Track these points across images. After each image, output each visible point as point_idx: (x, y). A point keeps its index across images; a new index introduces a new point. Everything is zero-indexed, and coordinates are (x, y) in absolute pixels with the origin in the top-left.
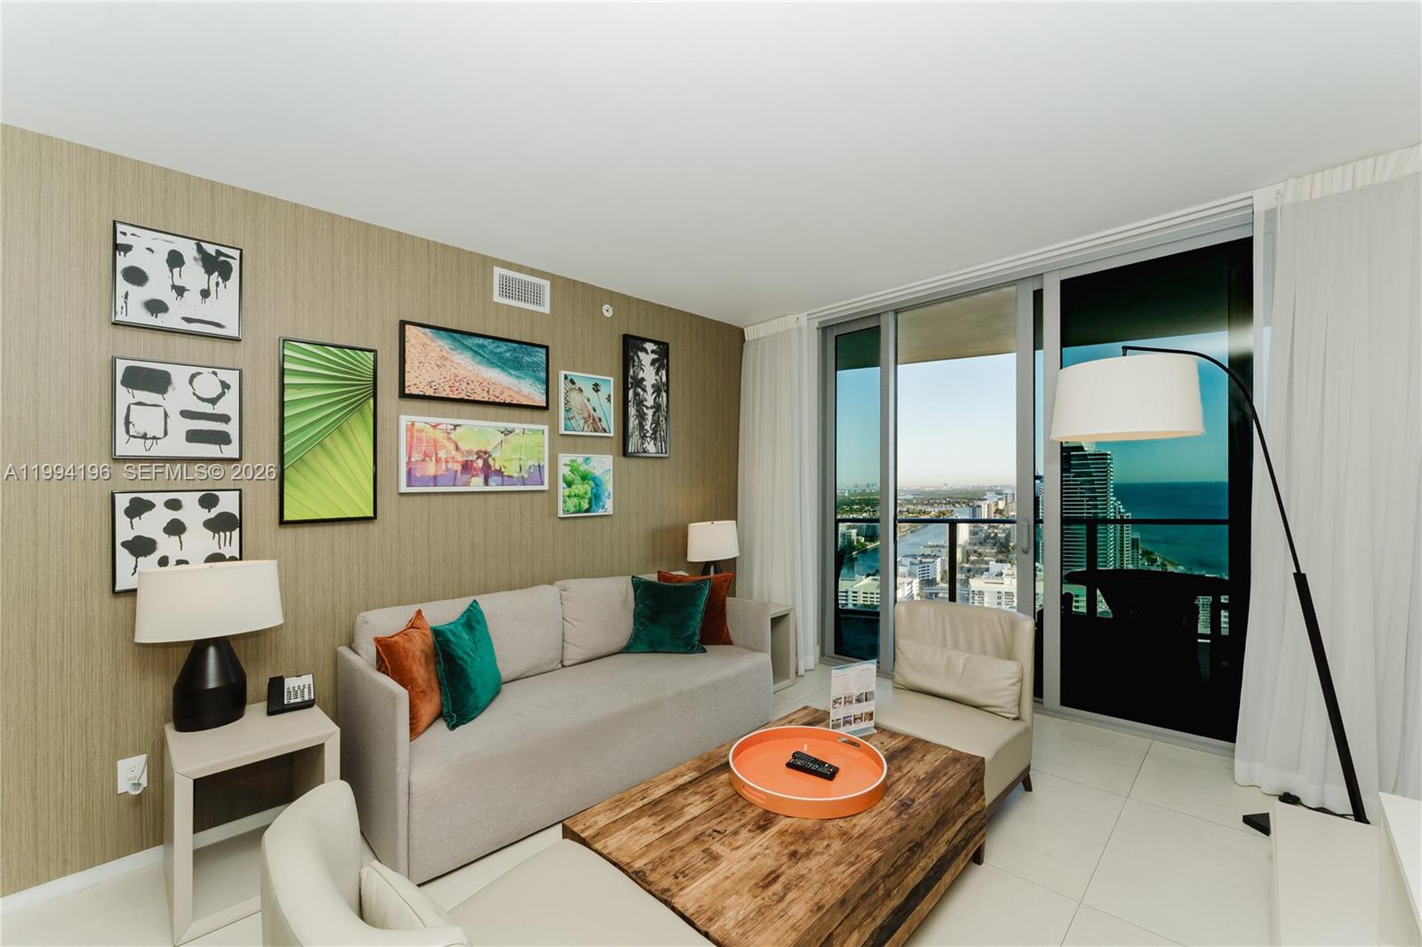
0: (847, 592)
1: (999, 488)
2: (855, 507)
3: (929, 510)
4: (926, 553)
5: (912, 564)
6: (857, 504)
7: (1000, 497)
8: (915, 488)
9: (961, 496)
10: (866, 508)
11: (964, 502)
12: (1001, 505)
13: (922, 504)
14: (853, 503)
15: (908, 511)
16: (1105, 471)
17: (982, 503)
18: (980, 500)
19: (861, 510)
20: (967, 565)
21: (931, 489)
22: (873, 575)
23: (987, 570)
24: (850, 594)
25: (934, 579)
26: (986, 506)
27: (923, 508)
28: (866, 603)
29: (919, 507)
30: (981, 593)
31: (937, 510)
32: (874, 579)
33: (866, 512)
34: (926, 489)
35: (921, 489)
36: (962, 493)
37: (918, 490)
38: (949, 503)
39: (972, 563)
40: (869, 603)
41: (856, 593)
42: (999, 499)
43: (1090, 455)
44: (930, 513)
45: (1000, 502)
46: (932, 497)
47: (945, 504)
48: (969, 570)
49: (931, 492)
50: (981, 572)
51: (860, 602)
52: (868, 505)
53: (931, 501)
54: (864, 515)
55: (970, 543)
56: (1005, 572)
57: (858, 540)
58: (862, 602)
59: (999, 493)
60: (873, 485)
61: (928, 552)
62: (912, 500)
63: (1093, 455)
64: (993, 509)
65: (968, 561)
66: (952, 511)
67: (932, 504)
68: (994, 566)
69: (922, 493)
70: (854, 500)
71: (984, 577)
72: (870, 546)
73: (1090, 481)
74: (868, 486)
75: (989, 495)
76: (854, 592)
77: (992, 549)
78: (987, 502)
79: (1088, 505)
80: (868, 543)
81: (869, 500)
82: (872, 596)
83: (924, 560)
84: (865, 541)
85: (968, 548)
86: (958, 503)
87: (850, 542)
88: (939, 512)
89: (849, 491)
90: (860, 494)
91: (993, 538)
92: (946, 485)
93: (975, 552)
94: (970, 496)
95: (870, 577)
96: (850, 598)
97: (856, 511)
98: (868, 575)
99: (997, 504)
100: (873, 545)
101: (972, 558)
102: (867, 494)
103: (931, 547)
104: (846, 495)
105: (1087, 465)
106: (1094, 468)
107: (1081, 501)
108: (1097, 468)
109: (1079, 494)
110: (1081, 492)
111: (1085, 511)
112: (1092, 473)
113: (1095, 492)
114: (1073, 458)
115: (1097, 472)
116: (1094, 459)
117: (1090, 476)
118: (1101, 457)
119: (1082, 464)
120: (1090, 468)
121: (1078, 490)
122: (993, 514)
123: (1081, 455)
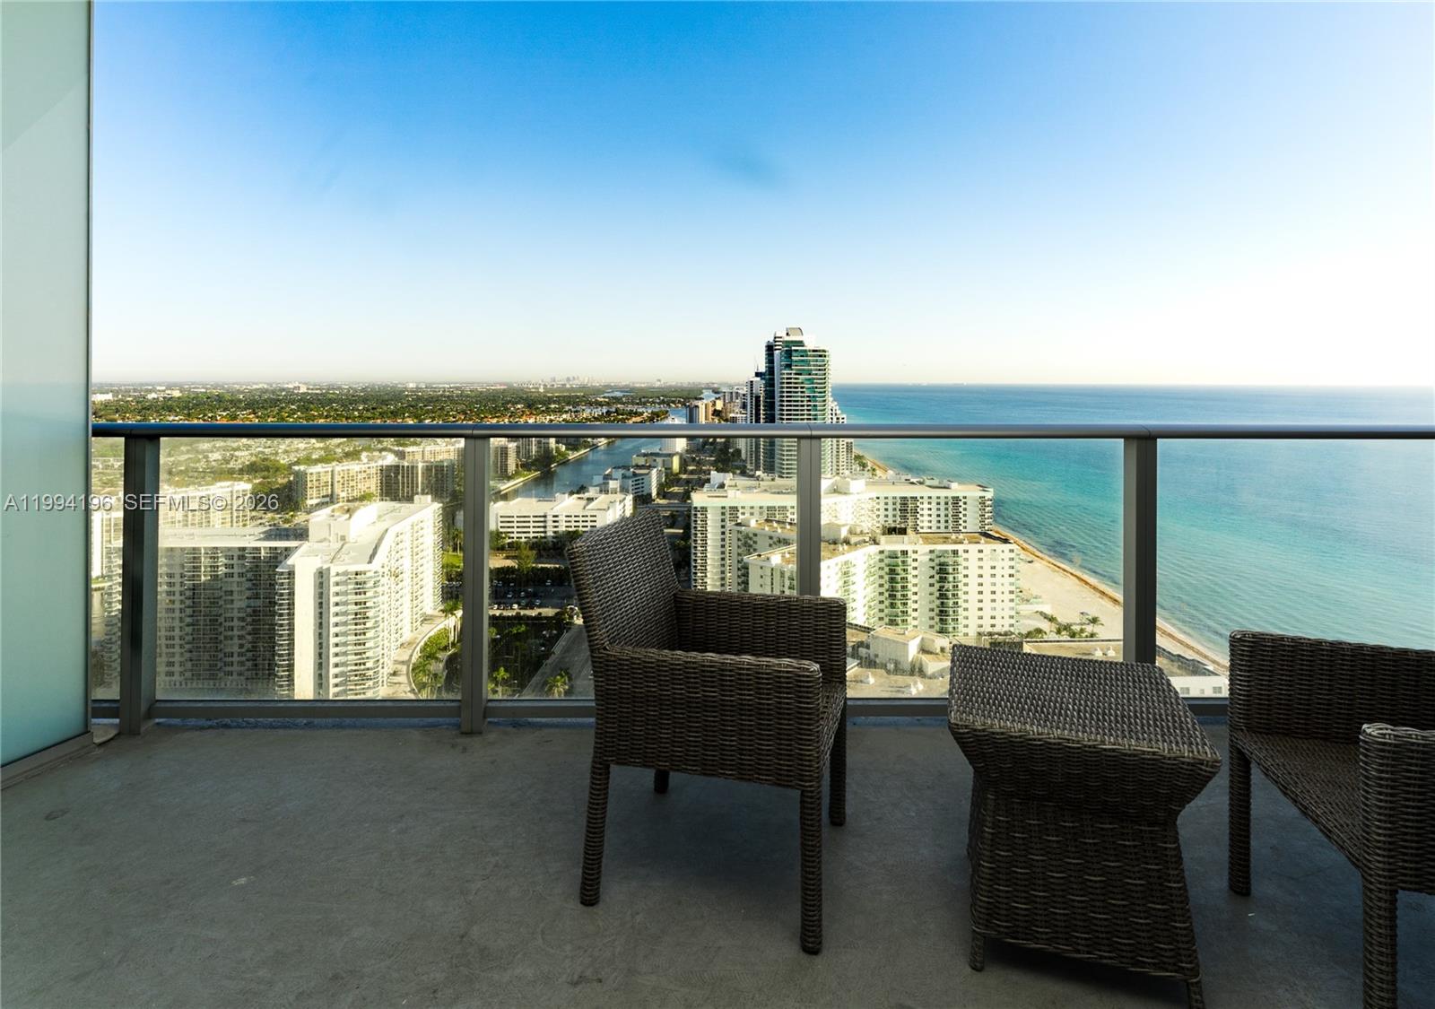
0: (545, 516)
1: (716, 386)
2: (553, 406)
3: (640, 410)
4: (640, 464)
5: (624, 477)
6: (555, 402)
7: (717, 396)
8: (624, 383)
9: (676, 394)
10: (567, 408)
11: (679, 402)
12: (719, 405)
13: (633, 403)
14: (550, 400)
15: (617, 411)
16: (823, 369)
17: (699, 403)
18: (696, 399)
19: (560, 411)
20: (684, 476)
21: (643, 385)
22: (578, 493)
23: (708, 481)
24: (550, 518)
25: (650, 495)
26: (704, 406)
27: (634, 408)
28: (570, 529)
29: (630, 407)
30: (704, 509)
31: (650, 411)
32: (579, 498)
33: (566, 412)
34: (638, 385)
35: (631, 385)
36: (676, 391)
37: (627, 386)
38: (663, 402)
39: (692, 472)
40: (573, 529)
41: (556, 516)
42: (716, 399)
43: (810, 351)
44: (642, 414)
45: (718, 402)
46: (644, 394)
47: (659, 404)
48: (688, 482)
49: (642, 389)
50: (701, 483)
51: (562, 528)
52: (568, 404)
53: (643, 400)
54: (564, 416)
55: (687, 451)
56: (727, 482)
57: (557, 448)
58: (564, 529)
59: (716, 391)
60: (574, 378)
61: (641, 461)
62: (621, 398)
63: (814, 351)
64: (711, 410)
65: (685, 472)
66: (667, 412)
67: (645, 404)
68: (715, 476)
69: (632, 390)
70: (552, 397)
71: (705, 489)
72: (572, 456)
73: (809, 380)
74: (568, 379)
75: (706, 393)
76: (554, 516)
77: (711, 456)
78: (705, 401)
79: (808, 406)
80: (570, 452)
81: (569, 397)
82: (577, 519)
83: (638, 472)
84: (567, 449)
85: (686, 456)
86: (673, 402)
87: (547, 450)
88: (652, 412)
89: (545, 385)
90: (558, 390)
91: (711, 444)
92: (659, 380)
93: (694, 459)
94: (685, 394)
95: (575, 496)
96: (550, 523)
97: (554, 411)
98: (572, 493)
99: (714, 404)
100: (577, 454)
101: (690, 468)
102: (568, 390)
103: (645, 455)
104: (541, 390)
105: (807, 363)
106: (814, 366)
107: (802, 401)
108: (817, 366)
109: (799, 394)
110: (802, 392)
111: (806, 412)
112: (811, 370)
113: (815, 392)
114: (794, 354)
115: (816, 370)
116: (814, 356)
117: (810, 374)
118: (820, 354)
119: (803, 361)
120: (809, 365)
121: (799, 390)
122: (710, 417)
123: (802, 351)
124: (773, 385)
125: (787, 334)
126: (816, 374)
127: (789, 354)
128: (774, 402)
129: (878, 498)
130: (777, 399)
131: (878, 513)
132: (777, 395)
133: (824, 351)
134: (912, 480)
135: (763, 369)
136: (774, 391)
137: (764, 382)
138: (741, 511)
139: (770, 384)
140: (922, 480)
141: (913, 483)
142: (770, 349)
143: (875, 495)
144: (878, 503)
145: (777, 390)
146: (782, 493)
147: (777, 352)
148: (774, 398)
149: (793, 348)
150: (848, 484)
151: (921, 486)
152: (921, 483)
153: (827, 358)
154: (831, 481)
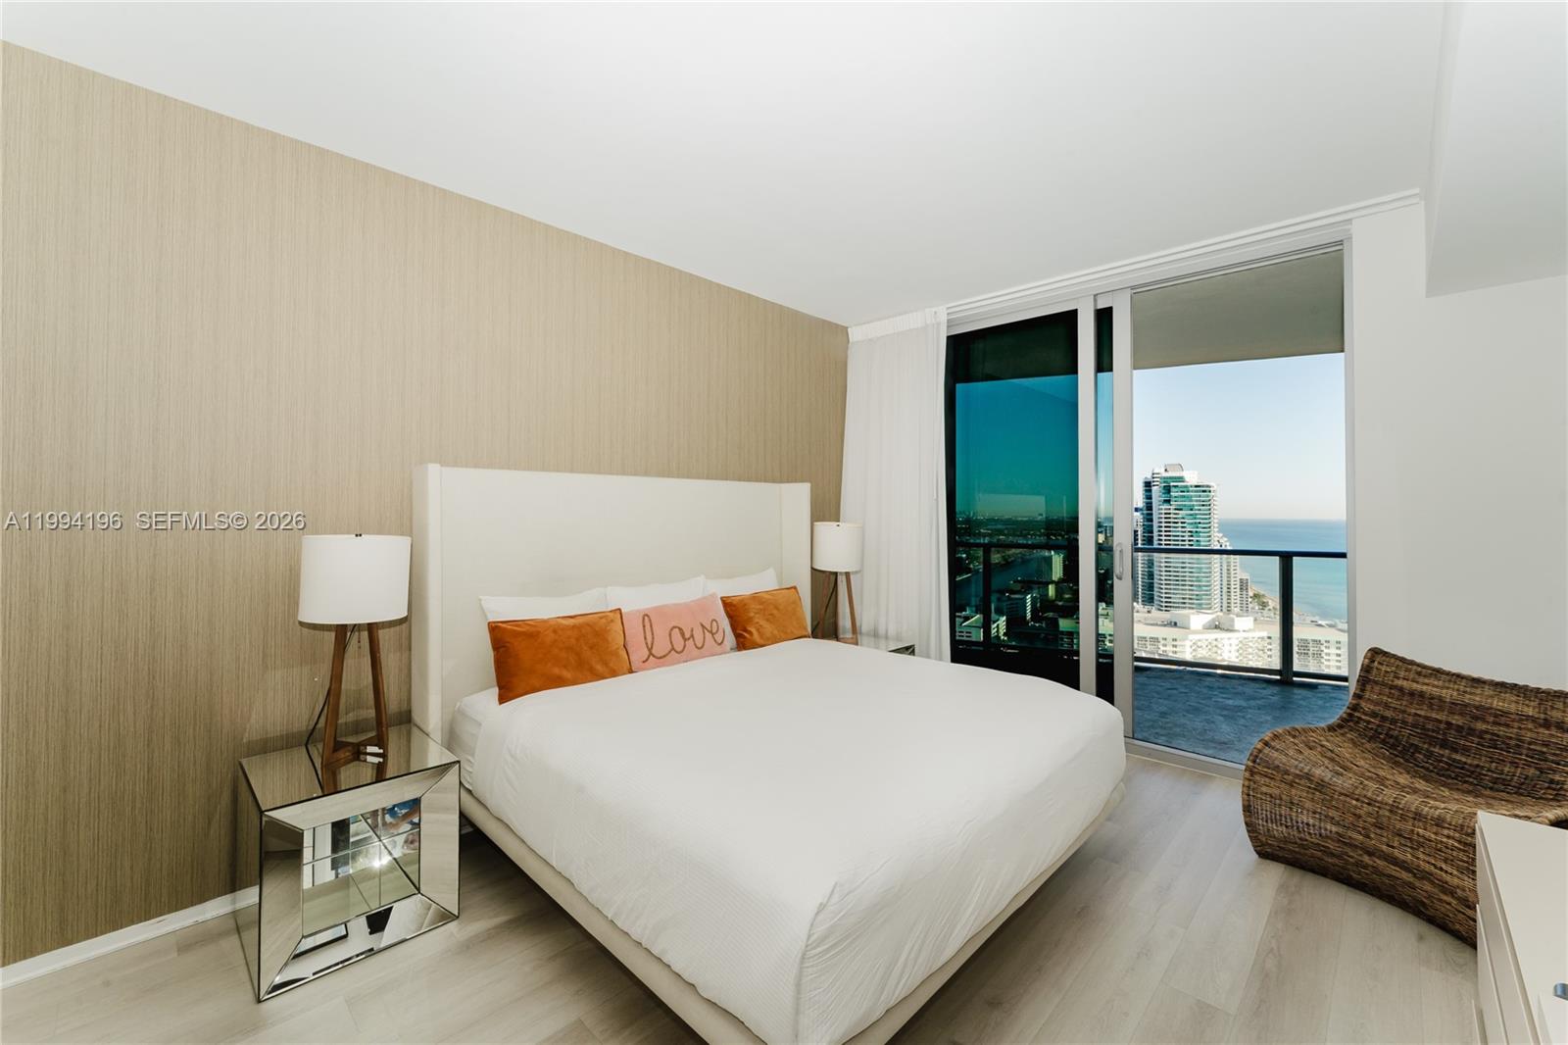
4: (1015, 589)
16: (1207, 504)
53: (1024, 532)
61: (1018, 587)
63: (1196, 486)
79: (1190, 540)
83: (1013, 596)
105: (1190, 498)
106: (1197, 501)
107: (1183, 536)
108: (1200, 501)
109: (1180, 529)
110: (1183, 527)
112: (1193, 505)
113: (1197, 528)
114: (1173, 489)
115: (1200, 505)
116: (1197, 491)
118: (1203, 489)
120: (1191, 501)
121: (1180, 525)
124: (1151, 520)
126: (1200, 510)
128: (1152, 537)
129: (1269, 638)
130: (1155, 534)
131: (1269, 653)
132: (1155, 529)
133: (1208, 486)
134: (1320, 622)
136: (1152, 526)
138: (1108, 638)
139: (1149, 518)
140: (1333, 623)
141: (1320, 625)
143: (1265, 634)
144: (1270, 644)
145: (1155, 524)
146: (1157, 625)
148: (1152, 532)
150: (1233, 620)
151: (1333, 630)
152: (1330, 626)
153: (1212, 494)
154: (1214, 616)
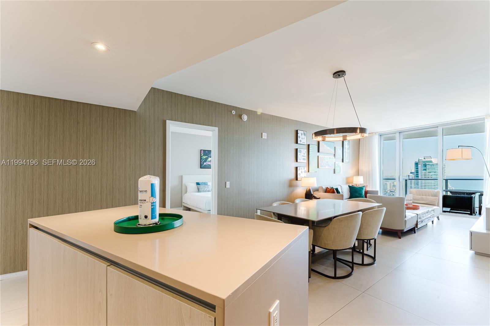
43: (435, 164)
64: (392, 185)
111: (433, 186)
117: (435, 173)
119: (431, 168)
122: (392, 187)
123: (432, 164)
125: (424, 158)
127: (425, 165)
135: (413, 171)
137: (414, 175)
142: (417, 164)
147: (420, 165)
149: (427, 163)
